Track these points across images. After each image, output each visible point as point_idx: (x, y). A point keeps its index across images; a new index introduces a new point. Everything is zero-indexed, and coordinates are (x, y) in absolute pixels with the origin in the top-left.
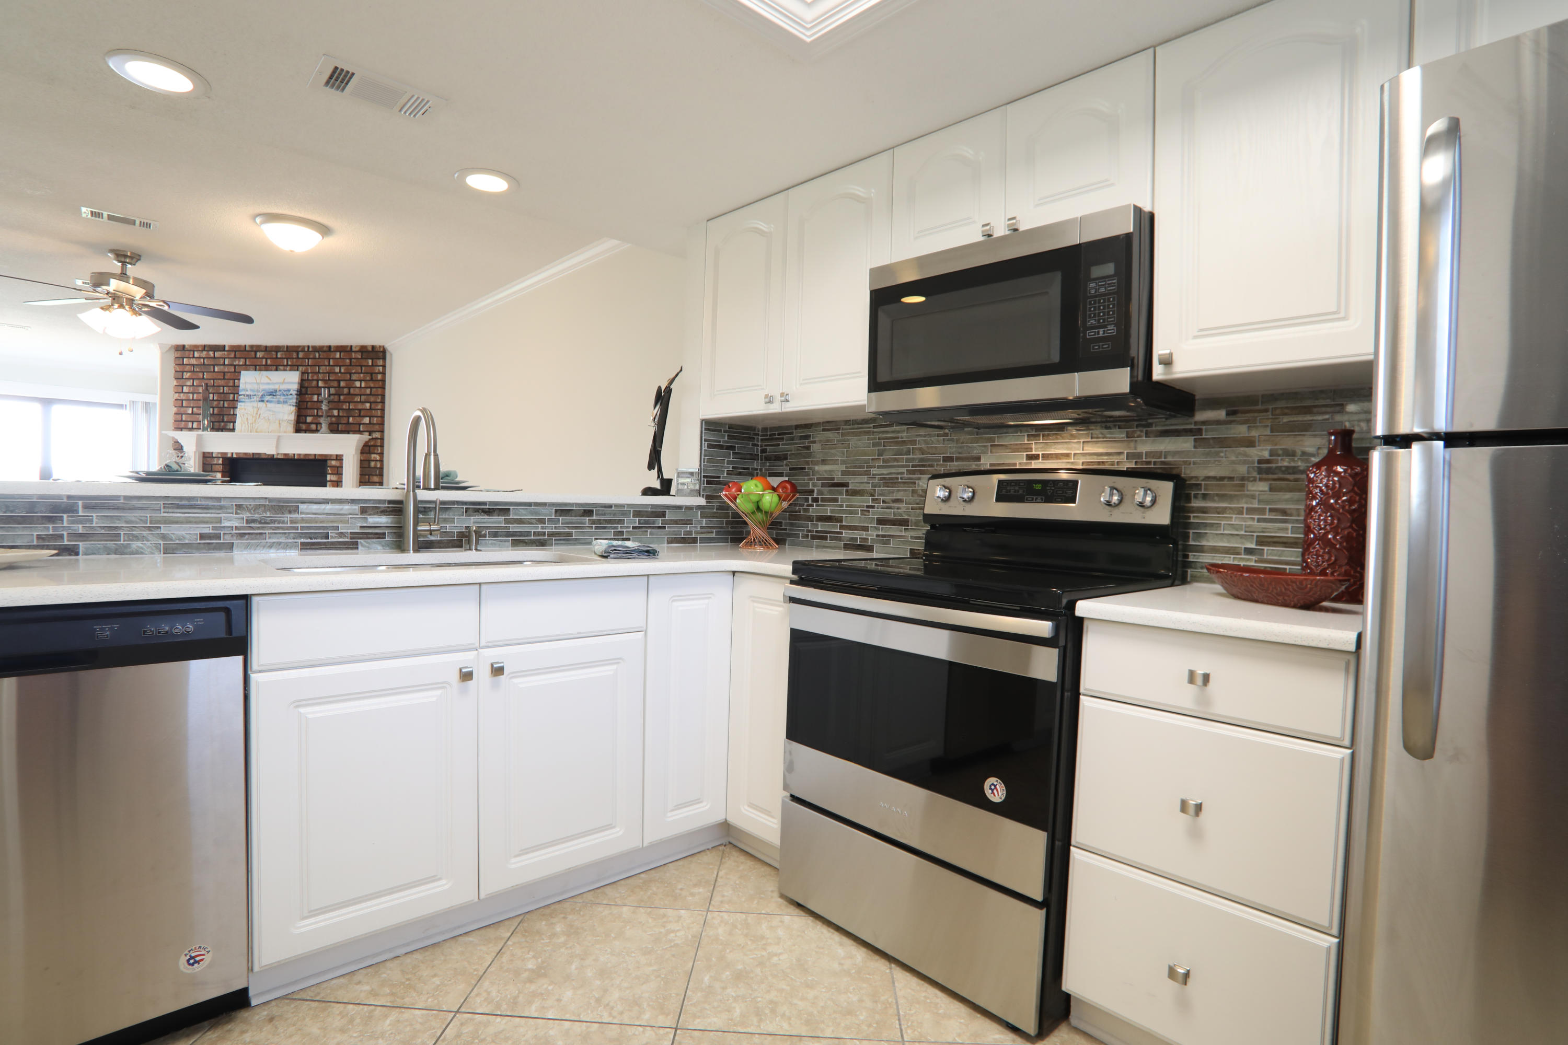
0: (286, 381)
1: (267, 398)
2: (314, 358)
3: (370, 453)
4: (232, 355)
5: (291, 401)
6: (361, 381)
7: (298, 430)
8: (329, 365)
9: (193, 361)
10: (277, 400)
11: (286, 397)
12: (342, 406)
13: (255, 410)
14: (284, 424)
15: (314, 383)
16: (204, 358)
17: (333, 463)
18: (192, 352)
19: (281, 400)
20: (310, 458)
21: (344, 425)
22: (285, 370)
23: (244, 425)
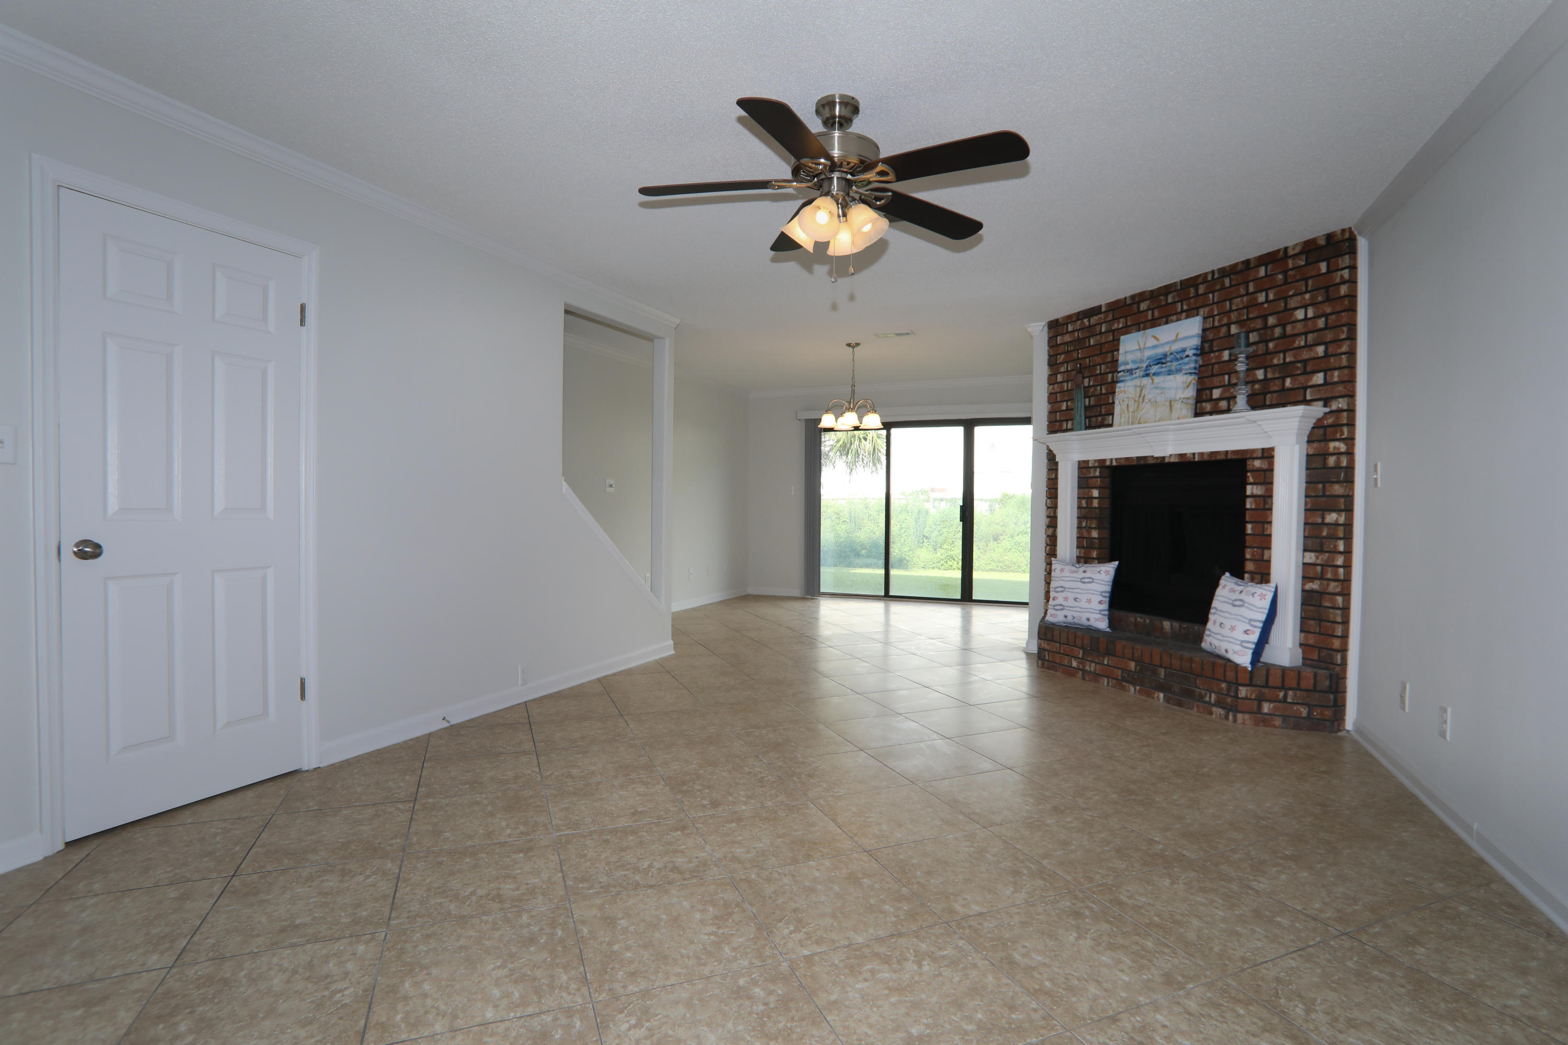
0: (1180, 336)
1: (1155, 369)
2: (1223, 288)
3: (1326, 440)
4: (1110, 317)
5: (1187, 367)
6: (1305, 307)
7: (1197, 414)
8: (1247, 294)
9: (1067, 338)
10: (1167, 369)
11: (1180, 362)
12: (1272, 360)
13: (1138, 390)
14: (1177, 406)
15: (1224, 330)
16: (1078, 330)
17: (1257, 464)
18: (1065, 326)
19: (1173, 368)
20: (1219, 457)
21: (1275, 395)
22: (1178, 320)
23: (1123, 416)
